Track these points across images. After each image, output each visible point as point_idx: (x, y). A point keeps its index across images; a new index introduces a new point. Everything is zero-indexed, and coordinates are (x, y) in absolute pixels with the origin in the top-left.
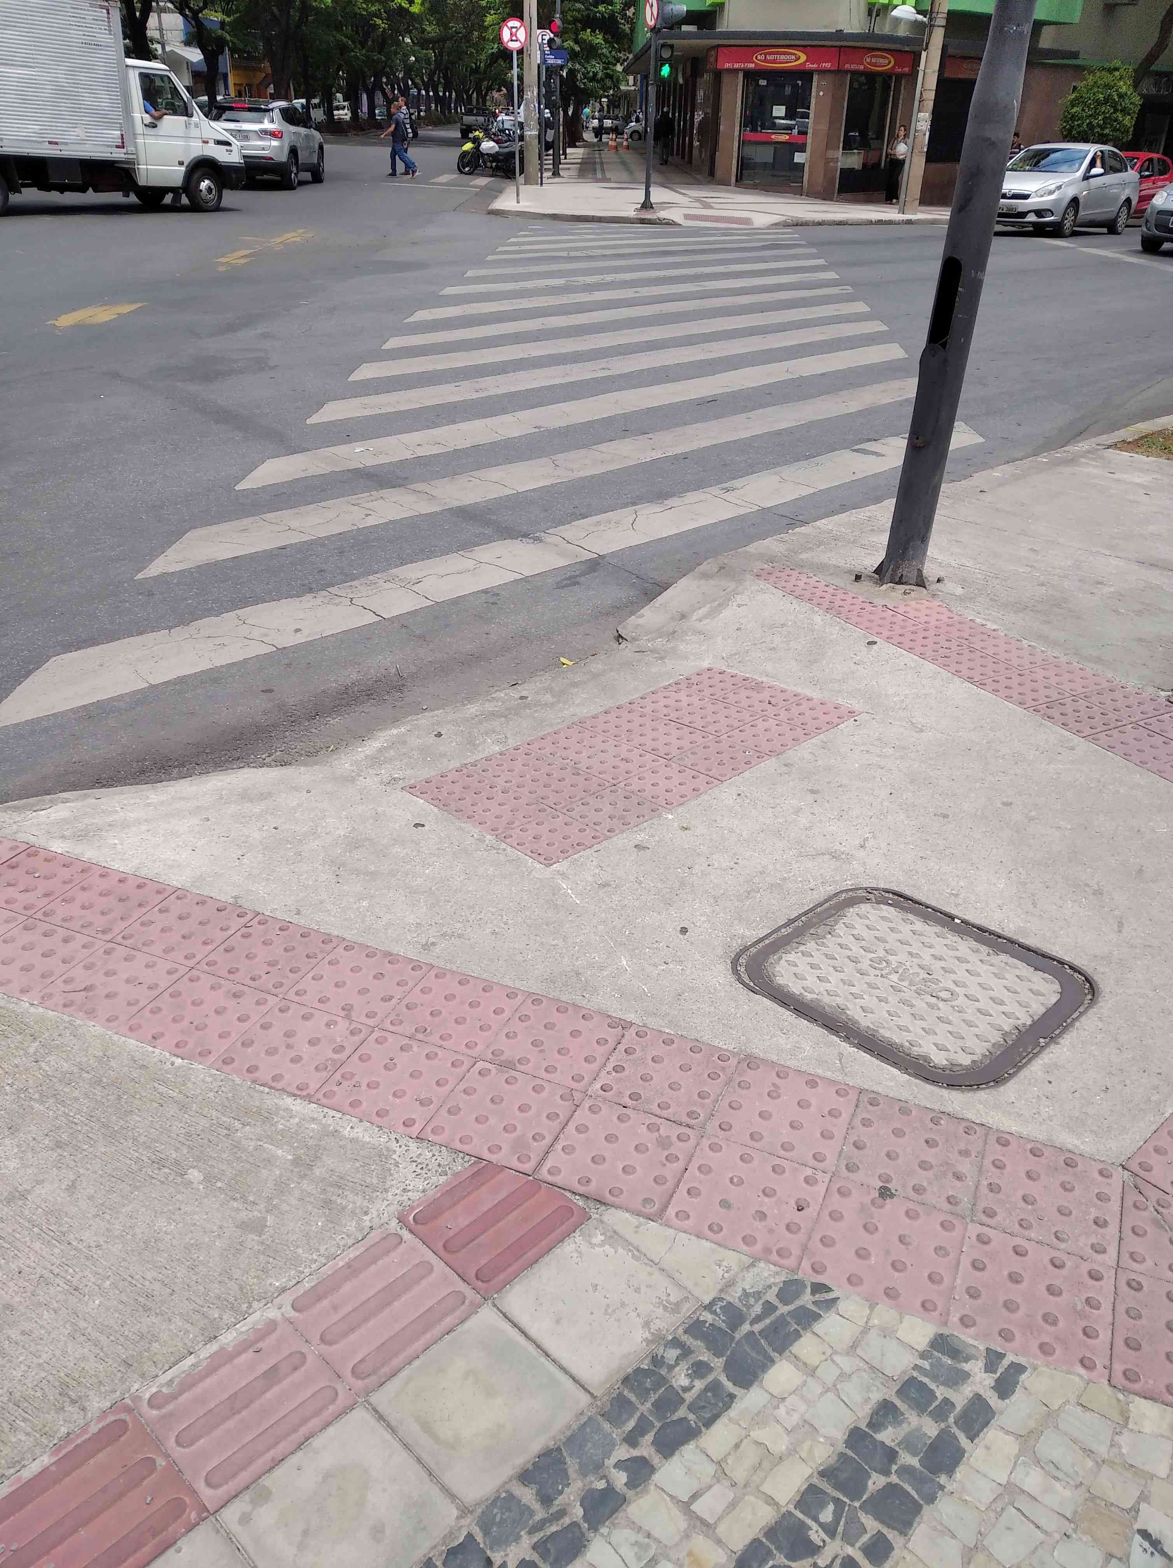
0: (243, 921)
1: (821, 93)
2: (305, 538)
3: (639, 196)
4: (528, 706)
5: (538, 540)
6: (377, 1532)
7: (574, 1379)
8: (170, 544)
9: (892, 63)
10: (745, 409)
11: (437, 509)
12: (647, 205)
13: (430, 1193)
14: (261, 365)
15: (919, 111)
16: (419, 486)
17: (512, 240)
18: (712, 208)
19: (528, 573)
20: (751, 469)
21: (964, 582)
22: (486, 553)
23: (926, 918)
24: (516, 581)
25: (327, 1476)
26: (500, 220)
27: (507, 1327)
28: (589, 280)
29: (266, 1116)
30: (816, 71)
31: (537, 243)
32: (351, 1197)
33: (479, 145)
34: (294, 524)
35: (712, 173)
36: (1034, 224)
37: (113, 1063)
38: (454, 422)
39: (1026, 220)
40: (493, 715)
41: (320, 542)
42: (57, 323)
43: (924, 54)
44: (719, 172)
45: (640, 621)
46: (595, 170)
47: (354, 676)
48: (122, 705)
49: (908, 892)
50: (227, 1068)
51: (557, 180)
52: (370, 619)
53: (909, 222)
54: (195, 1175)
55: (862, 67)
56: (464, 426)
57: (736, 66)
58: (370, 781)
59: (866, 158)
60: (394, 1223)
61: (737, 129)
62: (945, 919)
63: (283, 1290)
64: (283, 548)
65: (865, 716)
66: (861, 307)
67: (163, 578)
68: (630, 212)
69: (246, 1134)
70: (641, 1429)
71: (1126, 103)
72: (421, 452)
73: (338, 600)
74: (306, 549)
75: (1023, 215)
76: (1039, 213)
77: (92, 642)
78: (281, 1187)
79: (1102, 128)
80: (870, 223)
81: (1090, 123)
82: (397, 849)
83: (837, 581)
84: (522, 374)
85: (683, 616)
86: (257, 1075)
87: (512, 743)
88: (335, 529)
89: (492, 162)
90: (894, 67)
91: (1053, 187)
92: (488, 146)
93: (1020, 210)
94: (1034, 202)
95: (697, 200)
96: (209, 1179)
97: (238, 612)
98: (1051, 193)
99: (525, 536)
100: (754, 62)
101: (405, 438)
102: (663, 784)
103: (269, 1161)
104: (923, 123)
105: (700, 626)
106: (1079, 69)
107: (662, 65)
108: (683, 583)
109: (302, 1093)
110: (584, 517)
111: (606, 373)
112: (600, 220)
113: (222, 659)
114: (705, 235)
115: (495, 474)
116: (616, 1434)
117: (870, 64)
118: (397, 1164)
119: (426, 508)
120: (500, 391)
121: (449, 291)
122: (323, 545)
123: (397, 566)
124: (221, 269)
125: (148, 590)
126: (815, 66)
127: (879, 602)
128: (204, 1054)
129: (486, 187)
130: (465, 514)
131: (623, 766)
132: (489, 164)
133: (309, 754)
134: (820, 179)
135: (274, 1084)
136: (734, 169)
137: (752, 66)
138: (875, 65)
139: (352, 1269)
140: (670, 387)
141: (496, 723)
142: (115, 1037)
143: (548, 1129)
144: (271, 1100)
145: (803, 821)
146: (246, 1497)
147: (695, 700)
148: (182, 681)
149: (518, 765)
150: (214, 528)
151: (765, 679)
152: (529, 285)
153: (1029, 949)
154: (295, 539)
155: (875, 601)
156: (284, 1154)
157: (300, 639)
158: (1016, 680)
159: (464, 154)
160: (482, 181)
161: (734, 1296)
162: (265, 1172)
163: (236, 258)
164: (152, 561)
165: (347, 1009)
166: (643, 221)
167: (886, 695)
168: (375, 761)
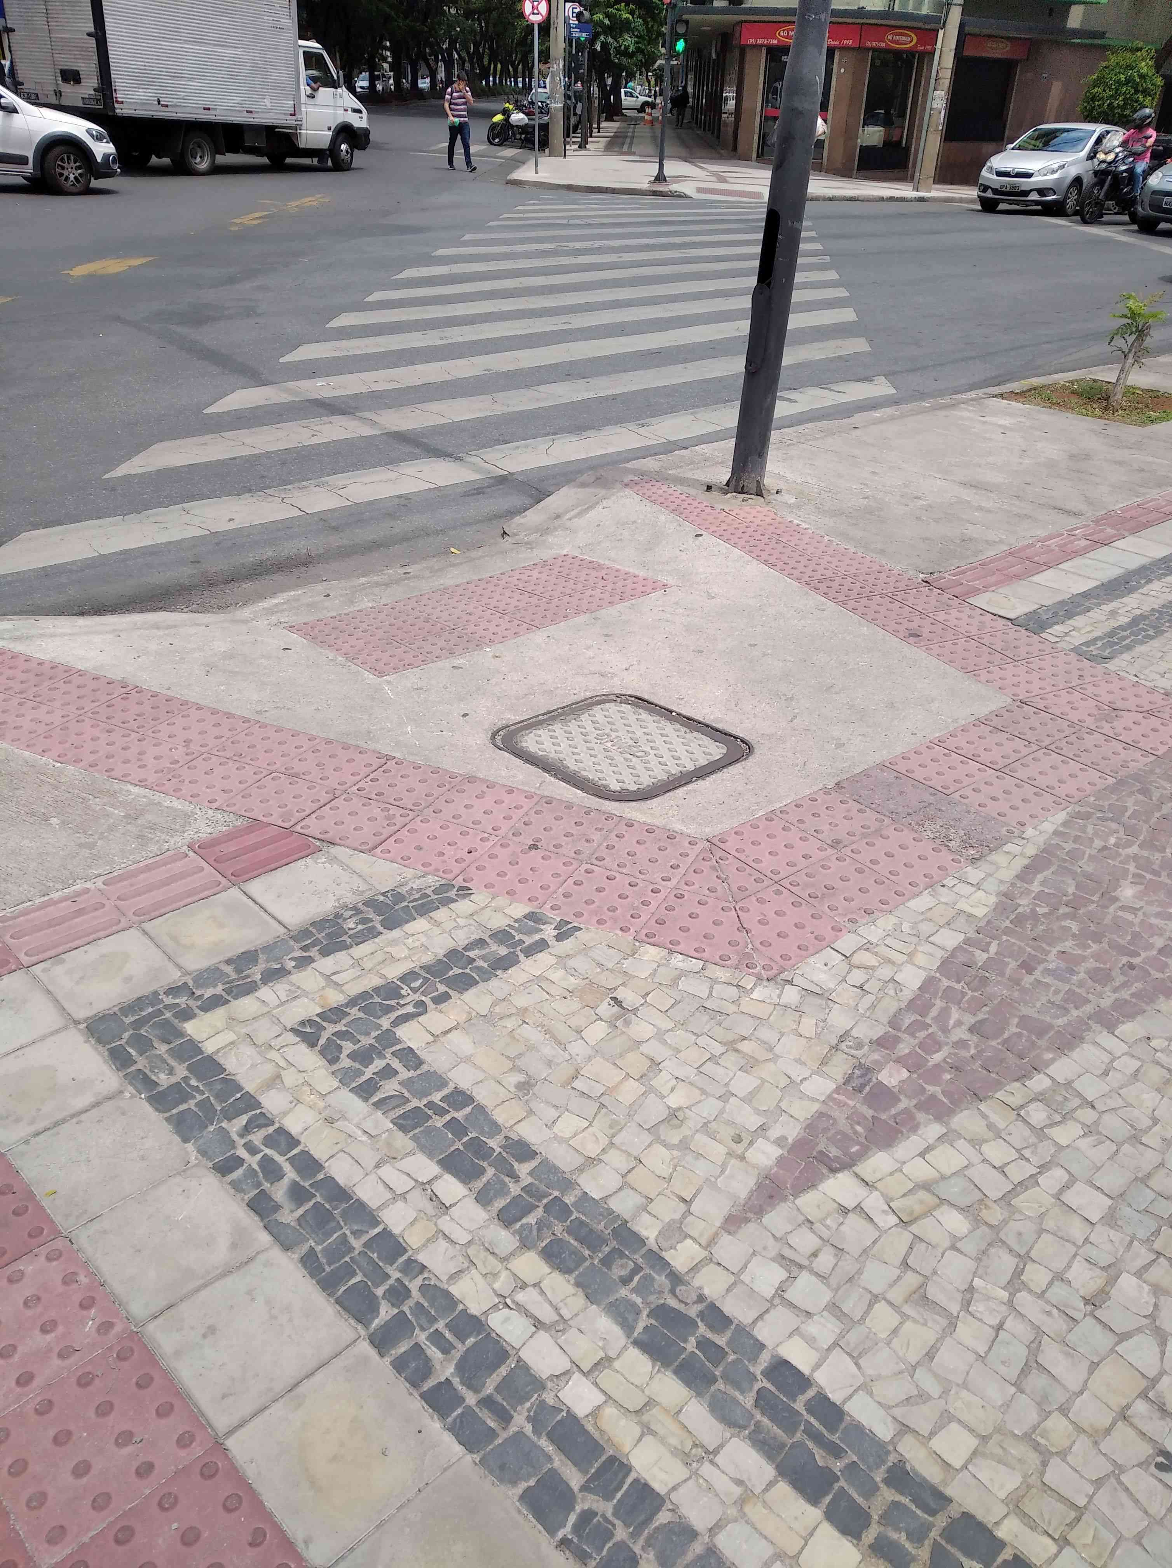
0: (124, 690)
1: (842, 70)
2: (257, 452)
3: (654, 169)
4: (409, 579)
5: (460, 459)
6: (128, 979)
7: (280, 922)
8: (137, 453)
9: (915, 41)
10: (685, 361)
11: (377, 432)
12: (660, 178)
13: (214, 835)
14: (250, 312)
15: (935, 89)
16: (367, 415)
17: (519, 208)
18: (726, 182)
19: (441, 483)
20: (672, 410)
21: (799, 495)
22: (410, 469)
23: (651, 712)
24: (430, 489)
25: (103, 956)
26: (517, 190)
27: (245, 898)
28: (579, 245)
29: (113, 794)
30: (839, 48)
31: (542, 211)
32: (158, 834)
33: (509, 117)
34: (247, 441)
35: (735, 149)
36: (1037, 203)
37: (11, 763)
38: (413, 364)
39: (1029, 198)
40: (377, 584)
41: (268, 455)
42: (71, 273)
43: (941, 33)
44: (740, 148)
45: (522, 521)
46: (623, 144)
47: (270, 554)
48: (75, 568)
49: (646, 697)
50: (91, 769)
51: (583, 152)
52: (296, 513)
53: (921, 200)
54: (54, 821)
55: (883, 45)
56: (420, 368)
57: (760, 42)
58: (262, 624)
59: (887, 135)
60: (185, 848)
61: (759, 104)
62: (666, 713)
63: (100, 875)
64: (235, 459)
65: (675, 588)
66: (832, 275)
67: (127, 478)
68: (644, 184)
69: (96, 803)
70: (313, 944)
71: (1148, 84)
72: (376, 387)
73: (271, 499)
74: (253, 461)
75: (1026, 193)
76: (1041, 192)
77: (58, 523)
78: (112, 828)
79: (1123, 108)
80: (882, 199)
81: (1111, 104)
82: (263, 661)
83: (693, 492)
84: (486, 326)
85: (558, 517)
86: (112, 773)
87: (383, 601)
88: (282, 446)
89: (521, 134)
90: (916, 45)
91: (1056, 166)
92: (518, 118)
93: (1023, 188)
94: (1037, 180)
95: (715, 174)
96: (64, 824)
97: (184, 505)
98: (1054, 172)
99: (449, 455)
100: (776, 38)
101: (363, 376)
102: (492, 628)
103: (108, 815)
104: (939, 101)
105: (568, 524)
106: (1104, 48)
107: (677, 40)
108: (564, 491)
109: (142, 783)
110: (506, 442)
111: (565, 327)
112: (613, 191)
113: (163, 538)
114: (711, 207)
115: (435, 406)
116: (297, 946)
117: (892, 41)
118: (196, 820)
119: (367, 431)
120: (461, 339)
121: (441, 252)
122: (270, 458)
123: (329, 475)
124: (236, 229)
125: (112, 487)
126: (837, 43)
127: (718, 507)
128: (77, 761)
129: (512, 159)
130: (401, 437)
131: (466, 617)
132: (518, 136)
133: (220, 608)
134: (839, 158)
135: (124, 778)
136: (755, 145)
137: (775, 42)
138: (897, 43)
139: (148, 868)
140: (623, 340)
141: (376, 590)
142: (16, 750)
143: (309, 807)
144: (117, 786)
145: (590, 653)
146: (49, 961)
147: (544, 577)
148: (125, 552)
149: (382, 616)
150: (179, 442)
151: (607, 562)
152: (519, 248)
153: (717, 730)
154: (246, 452)
155: (716, 506)
156: (120, 813)
157: (232, 526)
158: (804, 561)
159: (494, 126)
160: (509, 152)
161: (403, 890)
162: (103, 821)
163: (251, 219)
164: (118, 465)
165: (187, 742)
166: (655, 193)
167: (697, 573)
168: (270, 612)
